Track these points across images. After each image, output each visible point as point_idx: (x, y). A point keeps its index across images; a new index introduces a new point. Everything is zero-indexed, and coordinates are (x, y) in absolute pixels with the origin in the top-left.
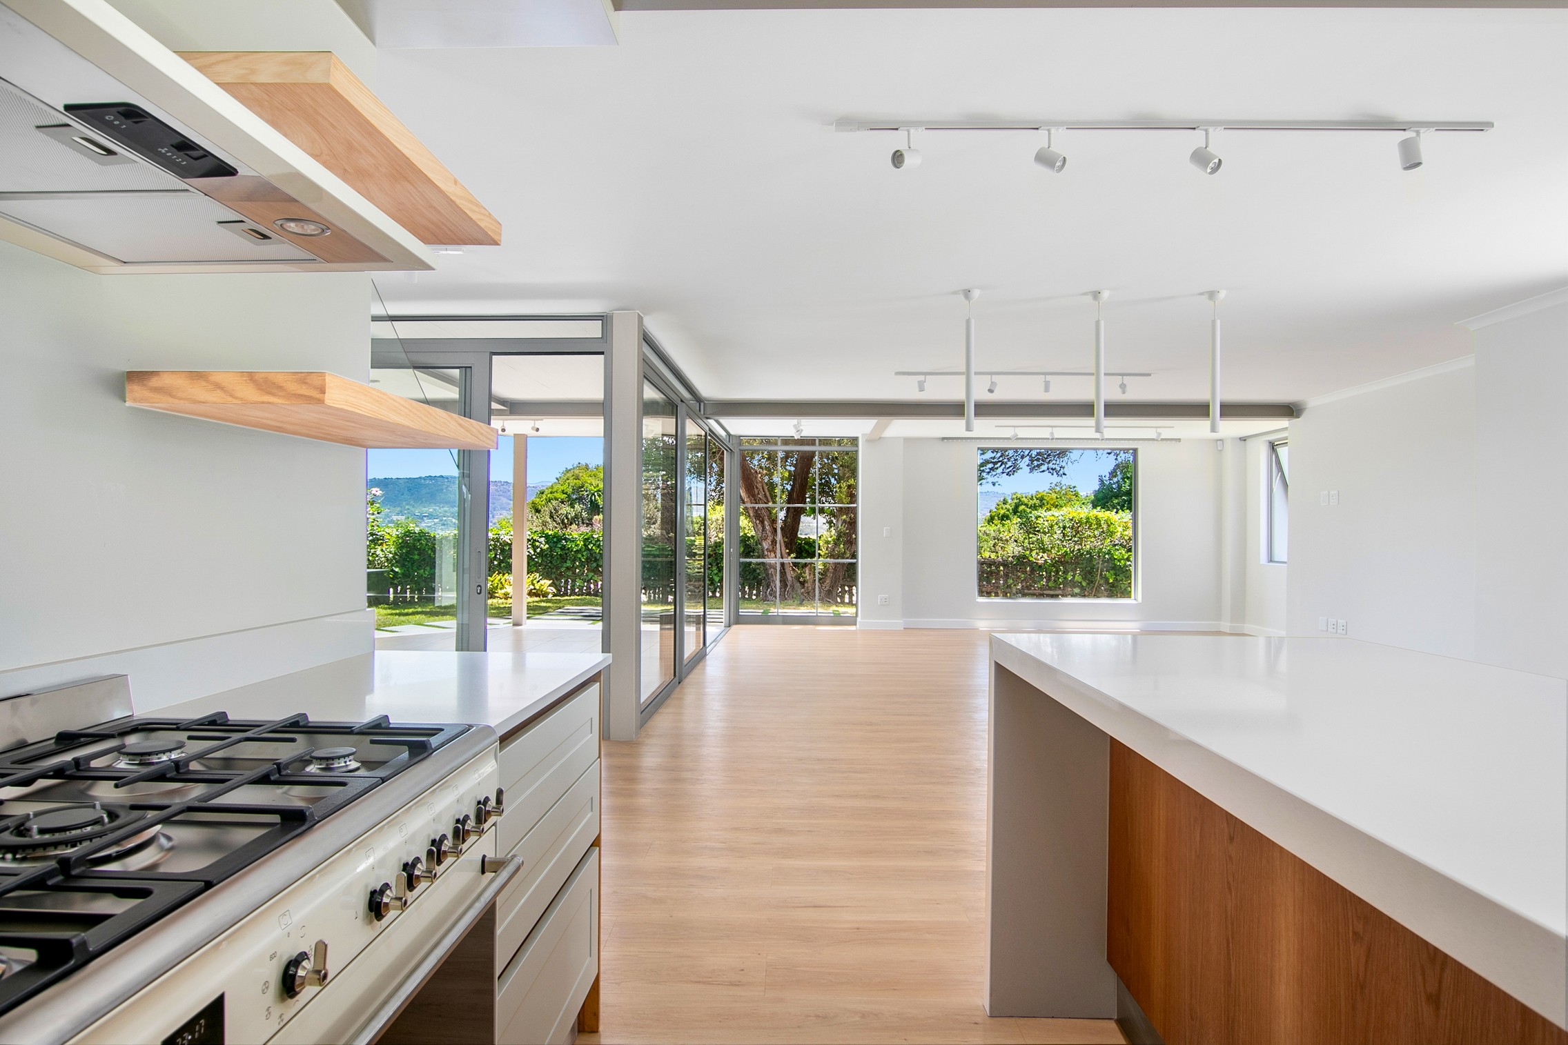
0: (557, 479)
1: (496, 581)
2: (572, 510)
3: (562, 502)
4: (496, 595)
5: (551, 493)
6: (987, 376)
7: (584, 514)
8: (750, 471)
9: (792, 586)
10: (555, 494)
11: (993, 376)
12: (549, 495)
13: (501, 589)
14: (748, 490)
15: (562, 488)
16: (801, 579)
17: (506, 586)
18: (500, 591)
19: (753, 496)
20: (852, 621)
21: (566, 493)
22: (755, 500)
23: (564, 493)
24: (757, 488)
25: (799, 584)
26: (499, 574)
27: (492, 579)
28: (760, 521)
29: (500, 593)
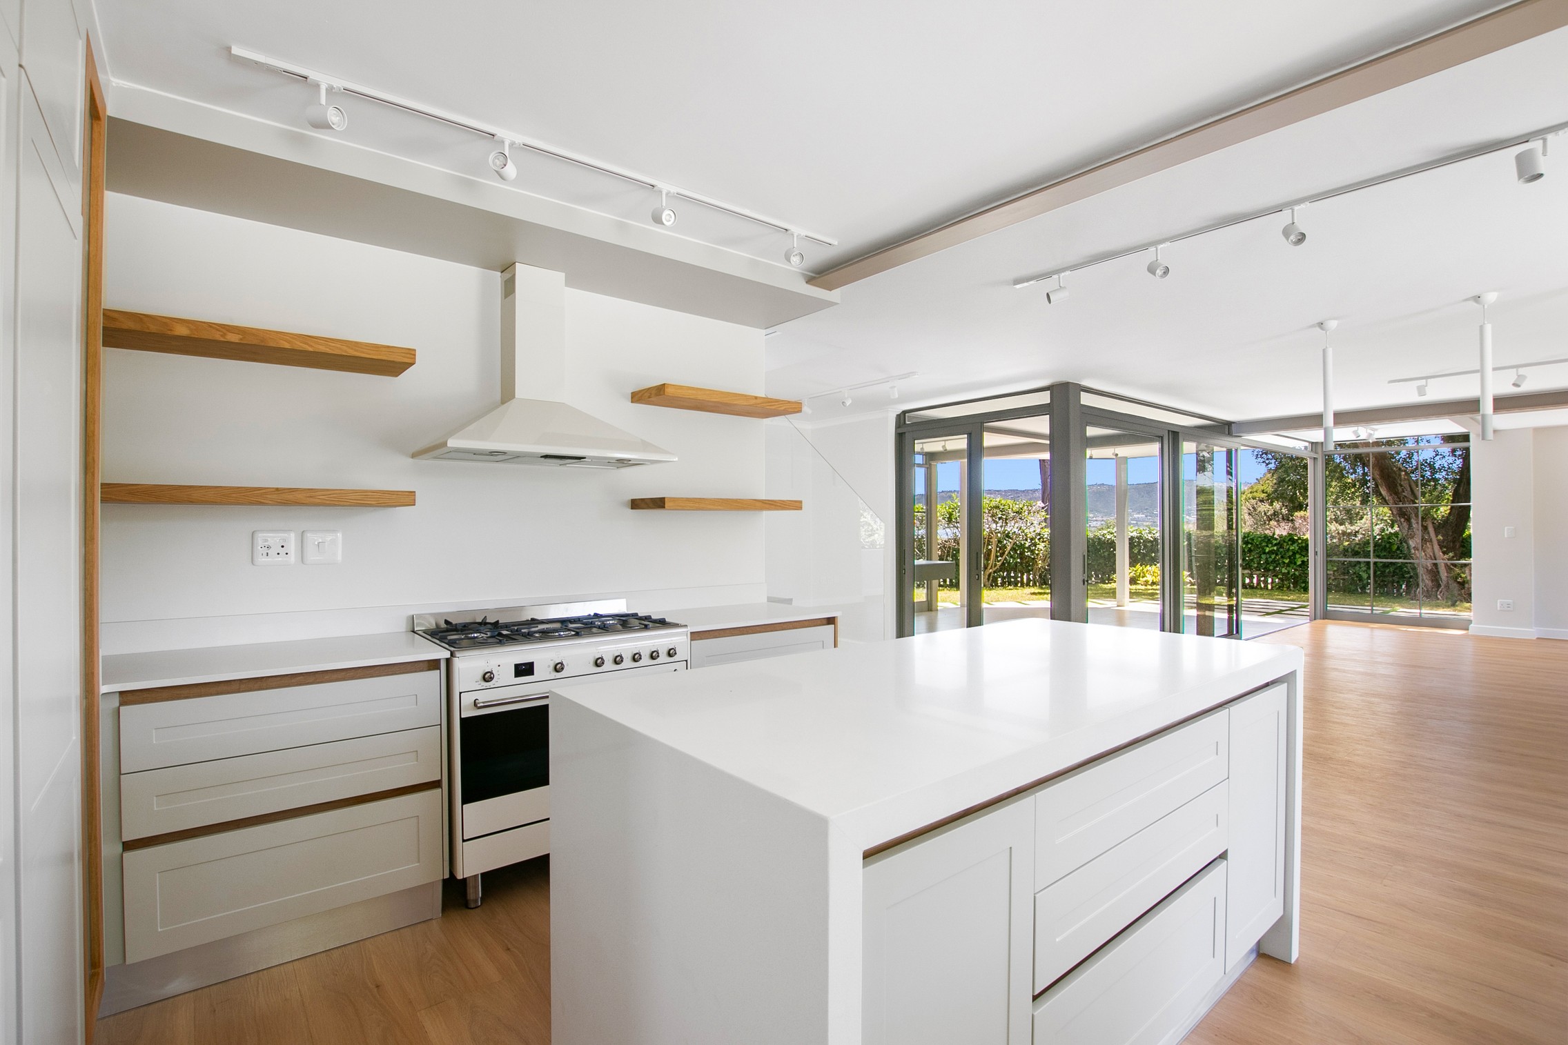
0: (1257, 479)
1: (1139, 571)
2: (1271, 507)
3: (1262, 501)
4: (1138, 582)
5: (1251, 493)
6: (1511, 370)
7: (1284, 511)
8: (1392, 469)
9: (1447, 586)
10: (1255, 494)
11: (1520, 369)
12: (1248, 495)
13: (1143, 577)
14: (1390, 488)
15: (1262, 488)
16: (1459, 580)
17: (1147, 575)
18: (1141, 579)
19: (1396, 493)
20: (1465, 625)
21: (1266, 493)
22: (1399, 498)
23: (1263, 493)
24: (1401, 486)
25: (1455, 585)
26: (1141, 565)
27: (1135, 569)
28: (1406, 519)
29: (1142, 580)
